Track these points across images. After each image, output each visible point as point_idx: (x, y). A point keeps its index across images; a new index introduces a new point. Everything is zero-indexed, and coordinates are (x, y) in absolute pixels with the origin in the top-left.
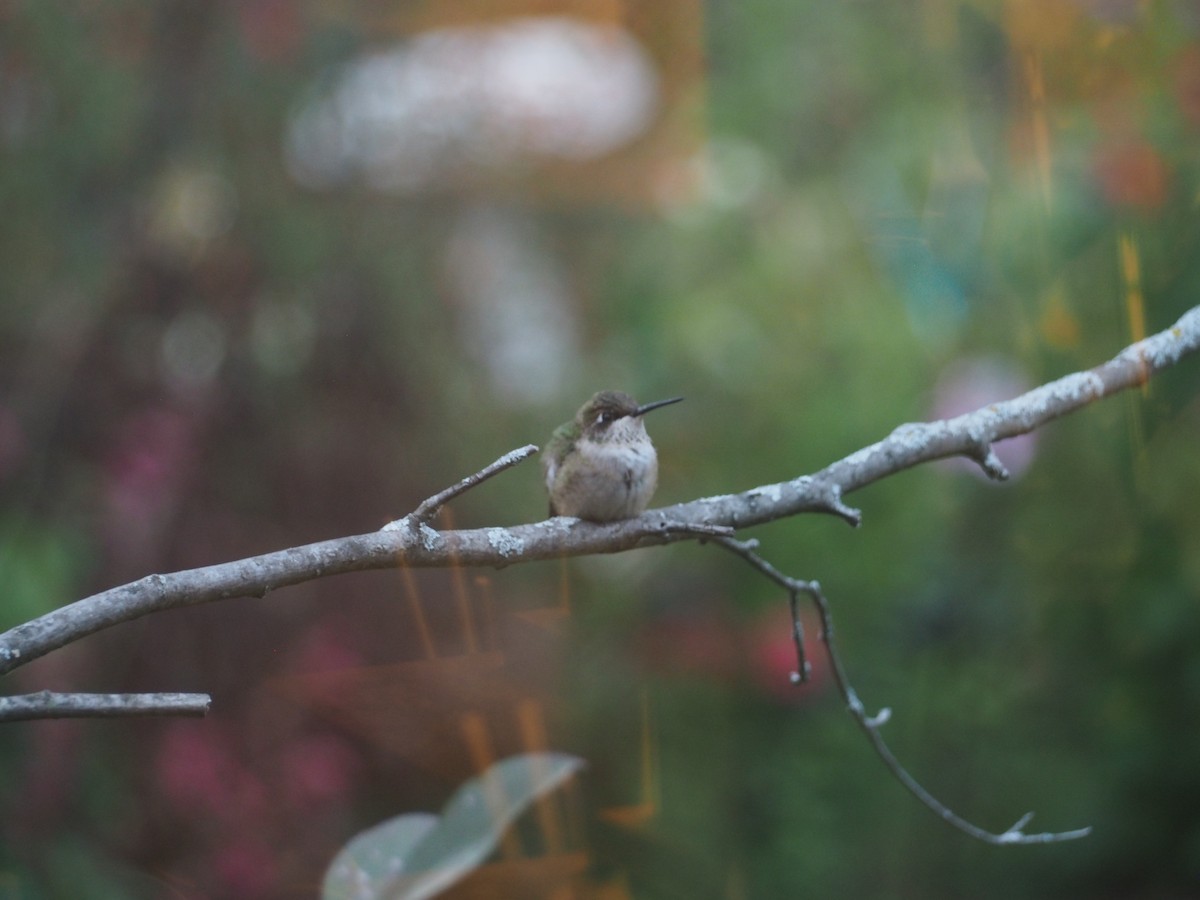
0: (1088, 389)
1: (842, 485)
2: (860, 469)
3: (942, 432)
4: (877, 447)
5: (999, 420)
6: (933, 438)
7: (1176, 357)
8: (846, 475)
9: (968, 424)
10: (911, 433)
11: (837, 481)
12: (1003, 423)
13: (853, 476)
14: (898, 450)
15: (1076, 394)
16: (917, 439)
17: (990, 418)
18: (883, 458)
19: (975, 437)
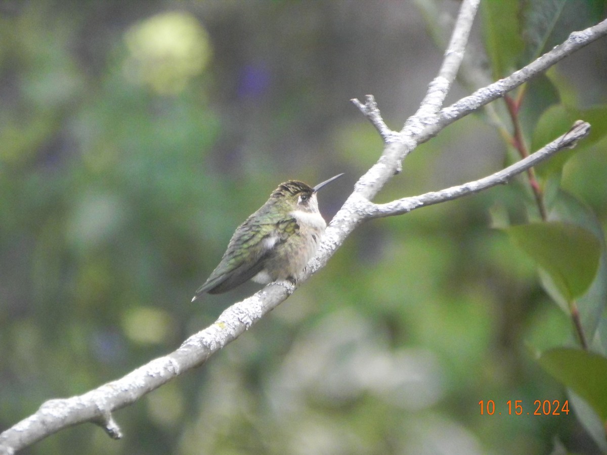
0: (170, 368)
1: (15, 447)
2: (25, 434)
3: (78, 404)
4: (33, 418)
5: (115, 394)
6: (72, 408)
7: (223, 343)
8: (16, 439)
9: (95, 398)
10: (56, 406)
11: (11, 445)
12: (118, 397)
13: (20, 440)
14: (49, 419)
15: (163, 373)
16: (61, 410)
17: (108, 393)
18: (40, 426)
19: (101, 407)
